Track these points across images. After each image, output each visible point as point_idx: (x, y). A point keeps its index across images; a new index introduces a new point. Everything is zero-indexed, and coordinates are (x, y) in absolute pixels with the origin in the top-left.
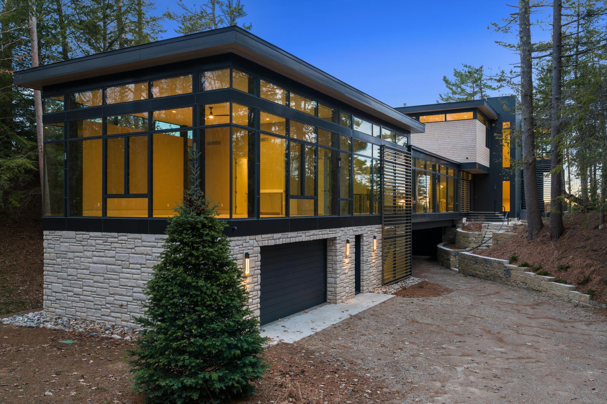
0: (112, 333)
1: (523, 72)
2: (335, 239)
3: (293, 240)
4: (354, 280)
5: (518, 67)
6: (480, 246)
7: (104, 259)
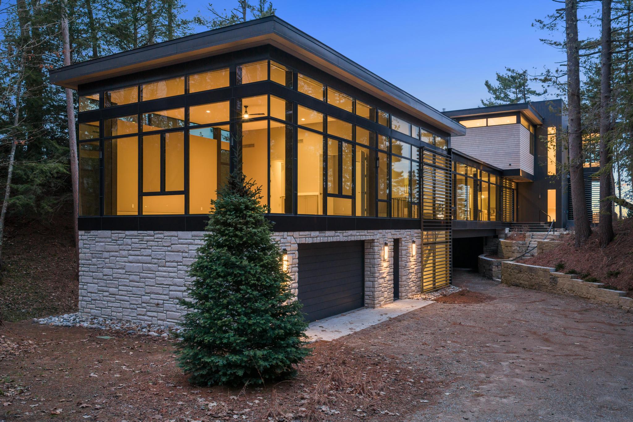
0: (149, 331)
1: (570, 70)
2: (373, 241)
3: (330, 240)
4: (392, 285)
5: (564, 65)
6: (523, 255)
7: (140, 257)
